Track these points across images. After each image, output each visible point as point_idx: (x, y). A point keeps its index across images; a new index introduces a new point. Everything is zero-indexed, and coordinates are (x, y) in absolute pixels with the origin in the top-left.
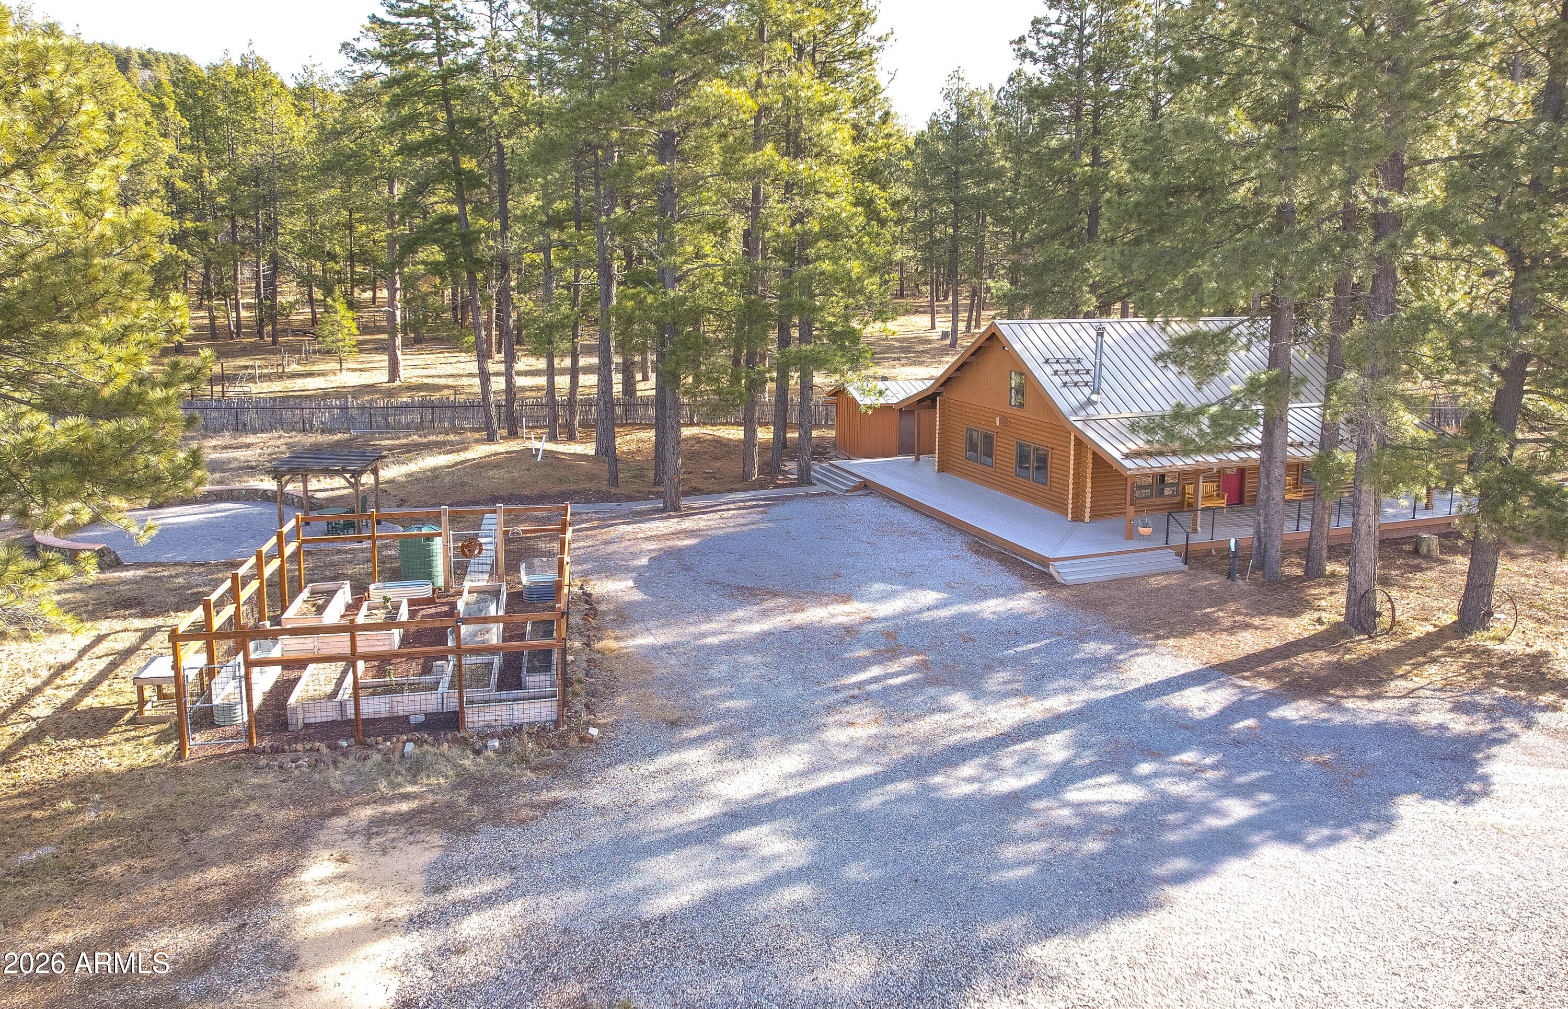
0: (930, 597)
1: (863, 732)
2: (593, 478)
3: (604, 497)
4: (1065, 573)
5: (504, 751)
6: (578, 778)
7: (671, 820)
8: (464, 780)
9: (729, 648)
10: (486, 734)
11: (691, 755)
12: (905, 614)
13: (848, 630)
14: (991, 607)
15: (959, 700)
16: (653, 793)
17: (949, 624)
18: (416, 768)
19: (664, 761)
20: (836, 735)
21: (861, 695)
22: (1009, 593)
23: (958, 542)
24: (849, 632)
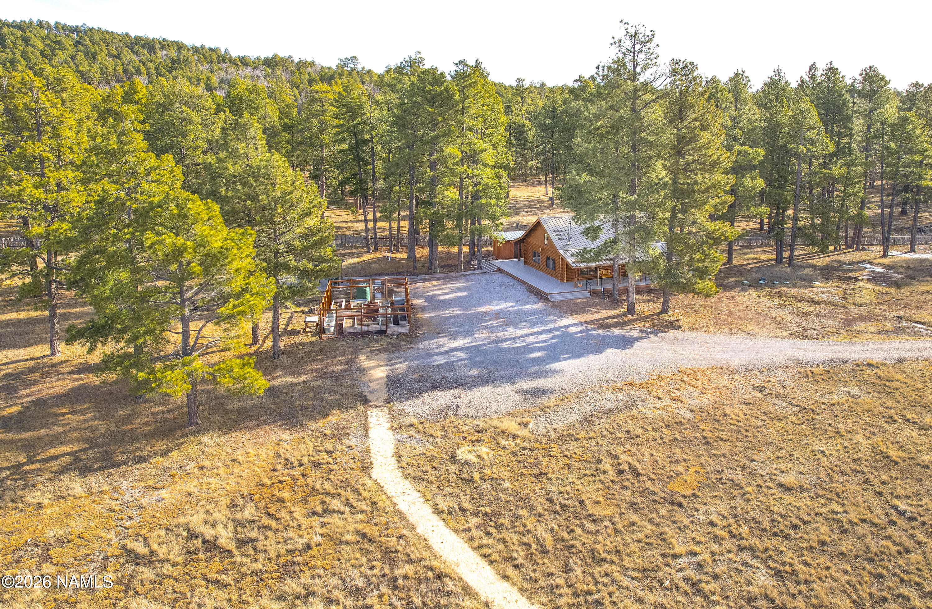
0: (511, 304)
1: (484, 335)
2: (408, 267)
3: (413, 274)
4: (552, 298)
5: (397, 338)
6: (416, 343)
7: (438, 350)
8: (389, 344)
9: (451, 317)
10: (392, 335)
11: (442, 339)
12: (502, 309)
13: (485, 313)
14: (528, 307)
15: (511, 329)
16: (433, 346)
17: (515, 311)
18: (377, 342)
19: (436, 340)
20: (477, 336)
21: (486, 328)
22: (534, 303)
23: (524, 289)
24: (486, 313)
